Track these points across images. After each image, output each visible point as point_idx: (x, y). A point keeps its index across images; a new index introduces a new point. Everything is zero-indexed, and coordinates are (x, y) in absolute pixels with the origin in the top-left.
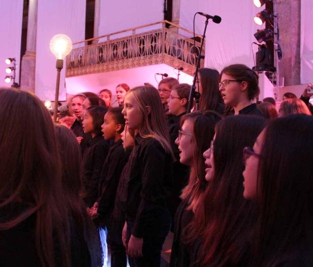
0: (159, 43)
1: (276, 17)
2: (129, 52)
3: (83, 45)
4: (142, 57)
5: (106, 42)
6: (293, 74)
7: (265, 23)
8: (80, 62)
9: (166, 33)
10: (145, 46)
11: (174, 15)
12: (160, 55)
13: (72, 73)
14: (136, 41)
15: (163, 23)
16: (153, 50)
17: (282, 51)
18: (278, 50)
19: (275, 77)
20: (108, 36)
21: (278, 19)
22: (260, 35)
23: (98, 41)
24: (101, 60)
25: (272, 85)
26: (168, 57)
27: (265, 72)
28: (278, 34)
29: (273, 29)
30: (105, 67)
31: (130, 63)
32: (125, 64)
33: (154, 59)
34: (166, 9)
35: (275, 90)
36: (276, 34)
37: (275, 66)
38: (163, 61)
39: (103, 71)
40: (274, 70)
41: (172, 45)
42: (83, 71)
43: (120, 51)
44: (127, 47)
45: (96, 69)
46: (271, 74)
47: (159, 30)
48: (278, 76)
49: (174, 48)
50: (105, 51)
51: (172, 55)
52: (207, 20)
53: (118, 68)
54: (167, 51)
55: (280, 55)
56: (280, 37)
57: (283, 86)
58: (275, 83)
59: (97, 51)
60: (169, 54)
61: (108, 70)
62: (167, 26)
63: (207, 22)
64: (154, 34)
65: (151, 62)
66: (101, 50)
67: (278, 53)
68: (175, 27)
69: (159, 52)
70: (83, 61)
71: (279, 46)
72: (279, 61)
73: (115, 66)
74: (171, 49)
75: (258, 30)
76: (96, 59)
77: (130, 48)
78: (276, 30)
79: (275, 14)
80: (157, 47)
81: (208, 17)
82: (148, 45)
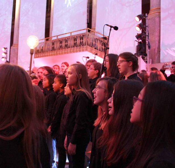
0: (84, 41)
1: (147, 26)
2: (69, 45)
3: (44, 41)
4: (75, 48)
5: (56, 40)
6: (156, 57)
7: (141, 30)
8: (42, 50)
9: (88, 35)
10: (77, 42)
11: (93, 25)
12: (85, 46)
13: (38, 56)
14: (72, 39)
15: (87, 29)
16: (82, 44)
17: (150, 45)
18: (148, 44)
19: (147, 59)
20: (57, 36)
21: (148, 28)
22: (138, 37)
23: (52, 39)
24: (53, 49)
25: (145, 63)
26: (89, 48)
27: (141, 56)
28: (148, 36)
29: (145, 33)
30: (55, 53)
31: (69, 51)
32: (66, 51)
33: (81, 49)
34: (89, 22)
35: (146, 66)
36: (147, 36)
37: (146, 53)
38: (86, 50)
39: (54, 55)
40: (146, 55)
41: (91, 42)
42: (44, 55)
43: (64, 44)
44: (67, 42)
45: (51, 54)
46: (144, 57)
47: (85, 33)
48: (148, 58)
49: (92, 43)
50: (55, 44)
51: (91, 47)
52: (111, 28)
53: (62, 53)
54: (89, 44)
55: (149, 47)
56: (149, 38)
57: (151, 64)
58: (146, 62)
59: (51, 44)
60: (90, 46)
61: (57, 54)
62: (89, 31)
63: (111, 30)
64: (82, 36)
65: (80, 50)
66: (53, 44)
67: (148, 46)
68: (93, 31)
69: (85, 45)
70: (44, 49)
71: (149, 42)
72: (149, 50)
73: (61, 52)
74: (91, 43)
75: (138, 34)
76: (51, 48)
77: (69, 42)
78: (147, 34)
79: (147, 25)
80: (83, 42)
81: (111, 27)
82: (78, 41)
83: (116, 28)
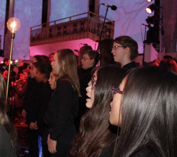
0: (85, 26)
1: (161, 8)
2: (68, 32)
3: (41, 27)
4: (75, 34)
5: (53, 25)
6: (172, 45)
8: (38, 37)
9: (90, 20)
10: (77, 27)
11: (96, 8)
12: (86, 33)
13: (33, 44)
14: (72, 25)
15: (88, 13)
16: (82, 30)
17: (165, 30)
18: (162, 29)
19: (159, 47)
20: (55, 21)
21: (162, 9)
23: (49, 24)
24: (51, 36)
25: (156, 52)
26: (91, 34)
27: (152, 44)
28: (162, 19)
29: (159, 16)
30: (53, 41)
31: (68, 38)
32: (65, 39)
33: (82, 36)
34: (91, 5)
35: (158, 55)
36: (161, 19)
37: (159, 40)
38: (87, 37)
39: (52, 42)
40: (158, 42)
41: (93, 27)
42: (40, 42)
43: (62, 30)
44: (66, 28)
45: (48, 41)
46: (156, 45)
47: (86, 18)
48: (161, 47)
49: (95, 29)
50: (53, 31)
51: (93, 33)
52: (108, 8)
53: (60, 41)
54: (91, 30)
55: (163, 33)
56: (164, 21)
57: (164, 53)
58: (158, 51)
59: (48, 31)
60: (92, 32)
61: (54, 42)
62: (91, 15)
64: (83, 21)
65: (81, 37)
66: (51, 30)
67: (162, 31)
68: (96, 16)
69: (86, 31)
70: (40, 37)
71: (162, 27)
72: (162, 37)
73: (59, 40)
74: (93, 29)
75: (148, 17)
76: (48, 35)
77: (68, 28)
78: (161, 17)
79: (161, 6)
80: (84, 28)
81: (108, 6)
82: (79, 27)
83: (114, 8)
